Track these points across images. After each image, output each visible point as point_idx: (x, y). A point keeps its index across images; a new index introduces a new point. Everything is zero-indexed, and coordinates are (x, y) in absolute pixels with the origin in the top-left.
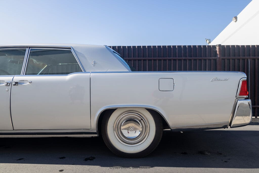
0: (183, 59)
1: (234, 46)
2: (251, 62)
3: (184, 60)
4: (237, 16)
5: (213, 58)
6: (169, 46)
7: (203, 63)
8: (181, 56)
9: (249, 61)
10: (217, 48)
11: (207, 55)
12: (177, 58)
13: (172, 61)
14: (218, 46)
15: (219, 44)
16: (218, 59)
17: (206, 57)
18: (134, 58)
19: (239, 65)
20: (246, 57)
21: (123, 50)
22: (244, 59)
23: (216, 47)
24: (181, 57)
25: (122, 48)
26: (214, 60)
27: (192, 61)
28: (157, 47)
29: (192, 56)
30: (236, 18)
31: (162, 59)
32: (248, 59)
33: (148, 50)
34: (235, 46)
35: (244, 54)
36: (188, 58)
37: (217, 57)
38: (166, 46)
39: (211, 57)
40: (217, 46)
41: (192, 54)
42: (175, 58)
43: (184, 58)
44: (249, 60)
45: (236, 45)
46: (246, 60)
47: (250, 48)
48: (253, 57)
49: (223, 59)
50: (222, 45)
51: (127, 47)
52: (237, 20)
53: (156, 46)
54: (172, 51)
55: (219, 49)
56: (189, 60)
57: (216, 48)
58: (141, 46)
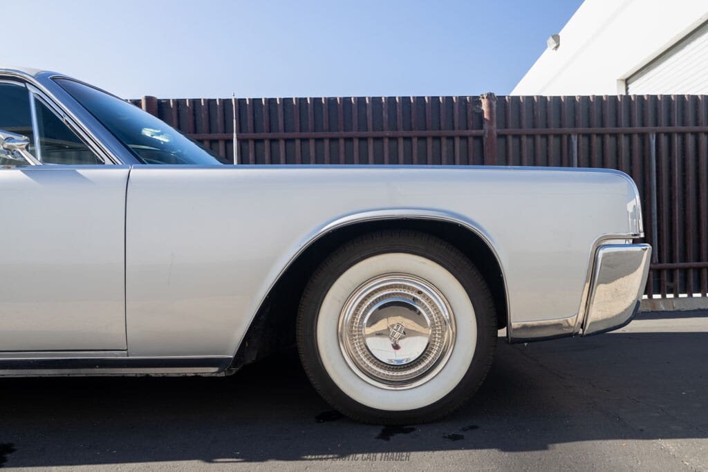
0: (387, 137)
1: (532, 97)
2: (578, 143)
3: (391, 138)
4: (560, 34)
5: (474, 132)
6: (345, 98)
7: (444, 149)
8: (382, 127)
9: (574, 140)
10: (484, 103)
11: (456, 125)
12: (370, 133)
13: (356, 143)
14: (485, 96)
15: (488, 92)
16: (487, 136)
17: (454, 129)
18: (243, 134)
19: (547, 151)
20: (566, 130)
21: (206, 112)
22: (560, 136)
23: (481, 101)
24: (382, 130)
25: (203, 104)
26: (476, 137)
27: (415, 140)
28: (309, 102)
29: (413, 126)
30: (557, 38)
31: (326, 138)
32: (569, 136)
33: (284, 110)
34: (535, 99)
35: (560, 119)
36: (401, 133)
37: (483, 131)
38: (336, 99)
39: (467, 129)
40: (483, 98)
41: (413, 120)
42: (364, 134)
43: (388, 133)
44: (573, 137)
45: (537, 96)
46: (565, 138)
47: (575, 105)
48: (584, 129)
49: (499, 136)
50: (496, 95)
51: (218, 101)
52: (559, 45)
53: (306, 99)
54: (355, 114)
55: (490, 106)
56: (405, 138)
57: (480, 103)
58: (261, 99)
